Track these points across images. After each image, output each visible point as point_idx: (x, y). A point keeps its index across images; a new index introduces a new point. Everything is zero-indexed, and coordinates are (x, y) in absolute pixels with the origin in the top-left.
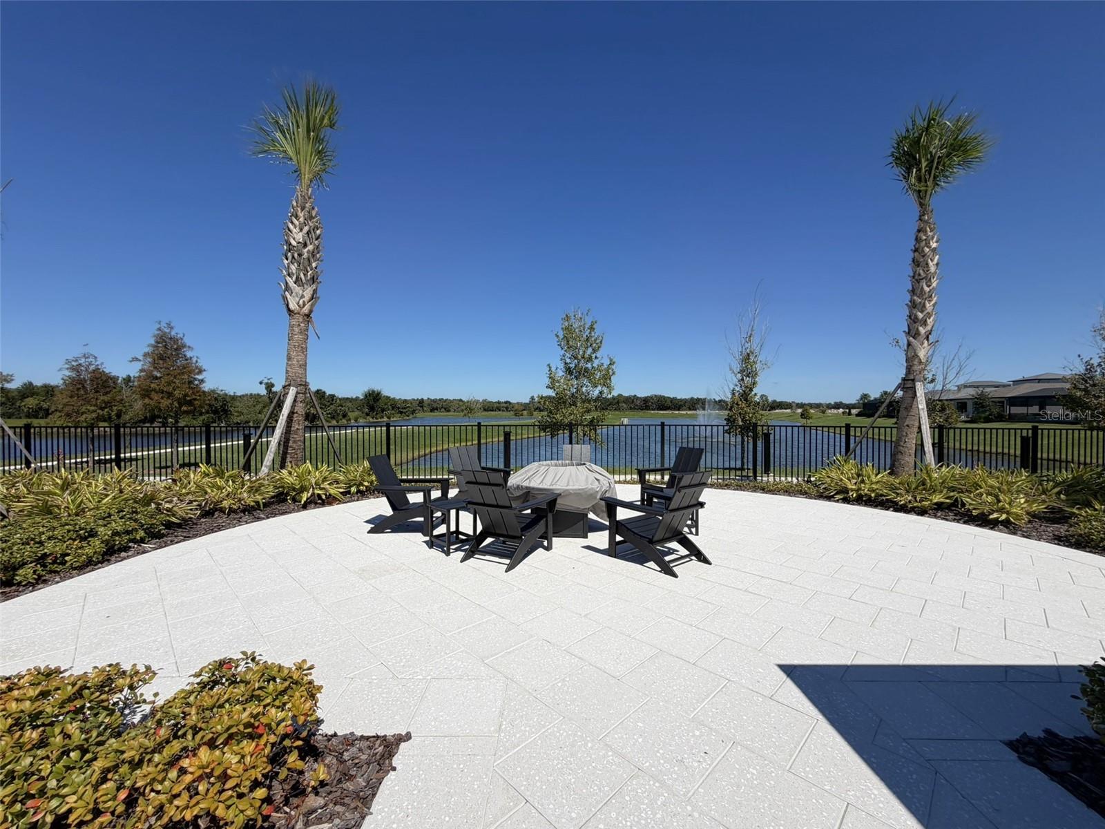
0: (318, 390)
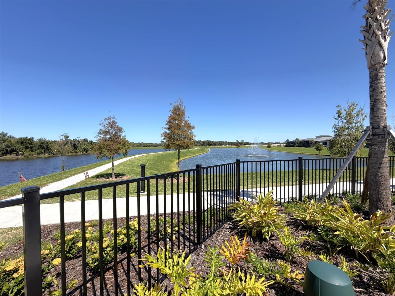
0: (85, 139)
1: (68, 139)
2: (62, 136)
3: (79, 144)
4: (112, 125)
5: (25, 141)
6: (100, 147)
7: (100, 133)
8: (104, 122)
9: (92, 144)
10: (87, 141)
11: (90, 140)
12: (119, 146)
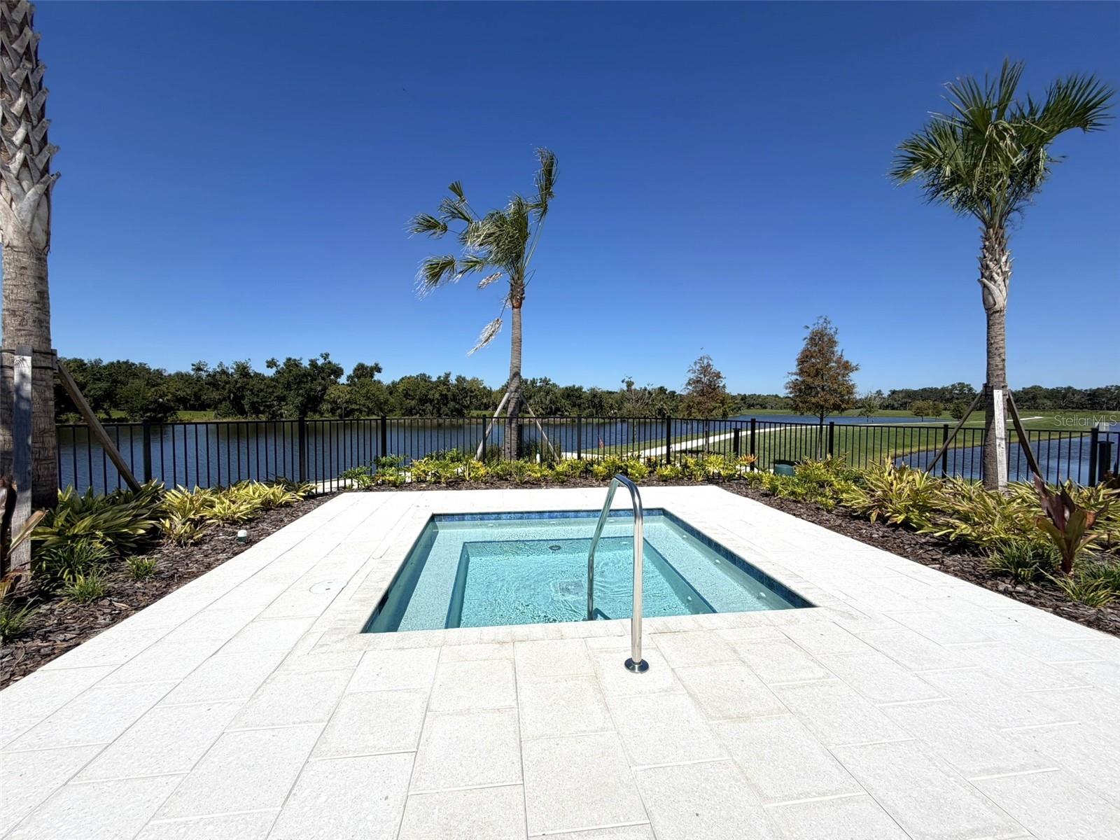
0: (661, 387)
1: (633, 387)
2: (623, 382)
3: (651, 399)
4: (705, 370)
5: (572, 393)
6: (689, 406)
7: (689, 384)
8: (694, 367)
9: (675, 398)
10: (665, 393)
11: (672, 390)
12: (714, 404)
